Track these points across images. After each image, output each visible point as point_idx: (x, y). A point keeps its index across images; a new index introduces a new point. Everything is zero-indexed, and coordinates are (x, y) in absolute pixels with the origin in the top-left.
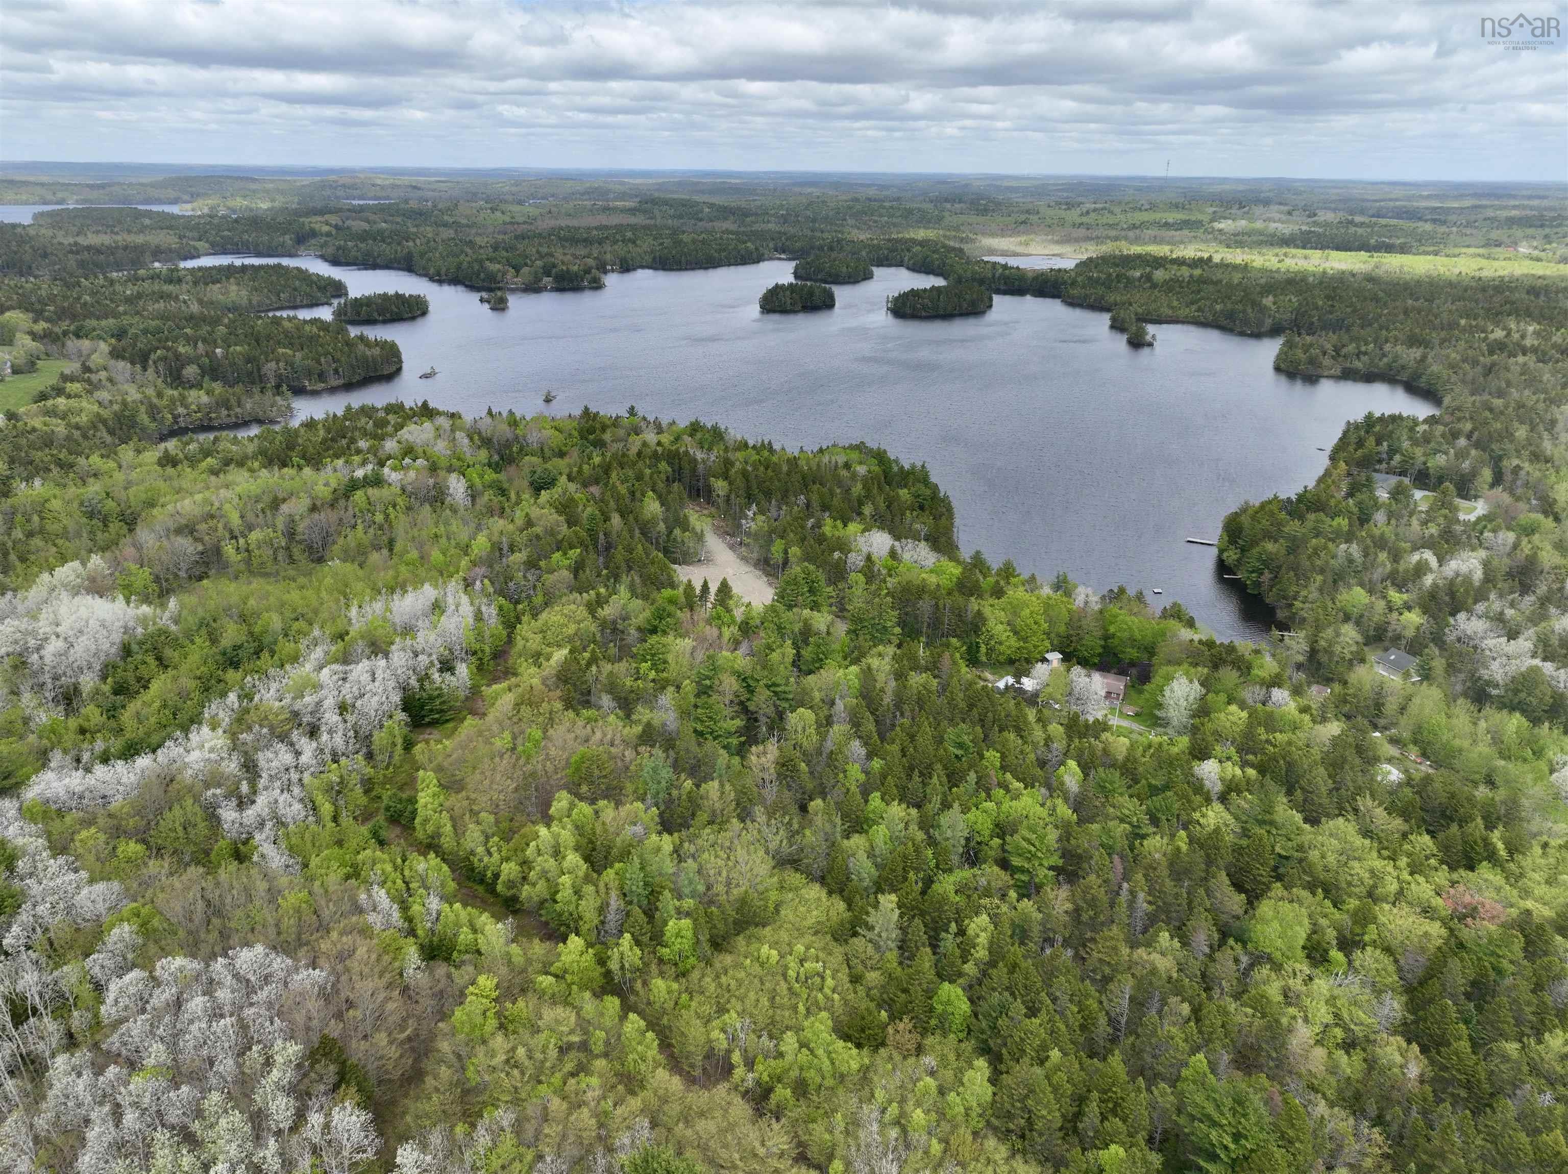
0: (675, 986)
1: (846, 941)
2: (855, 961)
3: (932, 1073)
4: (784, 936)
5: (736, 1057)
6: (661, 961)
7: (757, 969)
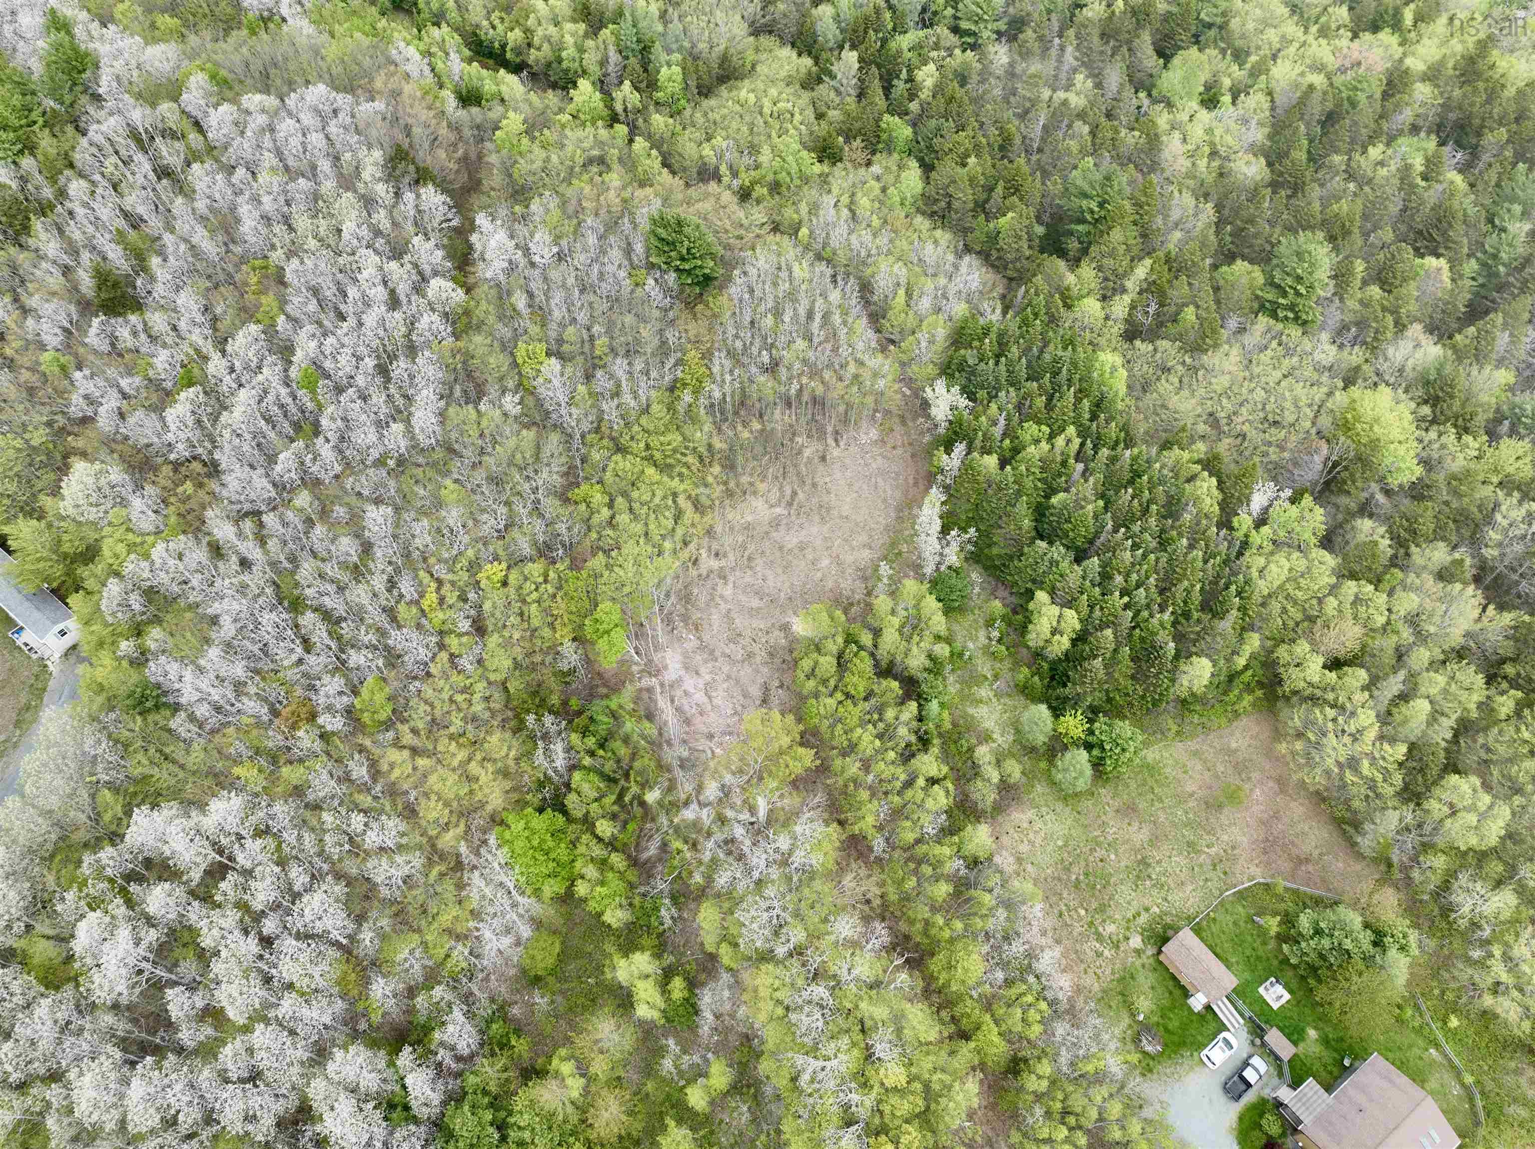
0: (671, 121)
1: (813, 89)
2: (819, 103)
3: (878, 178)
4: (761, 86)
5: (723, 169)
6: (657, 103)
7: (738, 108)
